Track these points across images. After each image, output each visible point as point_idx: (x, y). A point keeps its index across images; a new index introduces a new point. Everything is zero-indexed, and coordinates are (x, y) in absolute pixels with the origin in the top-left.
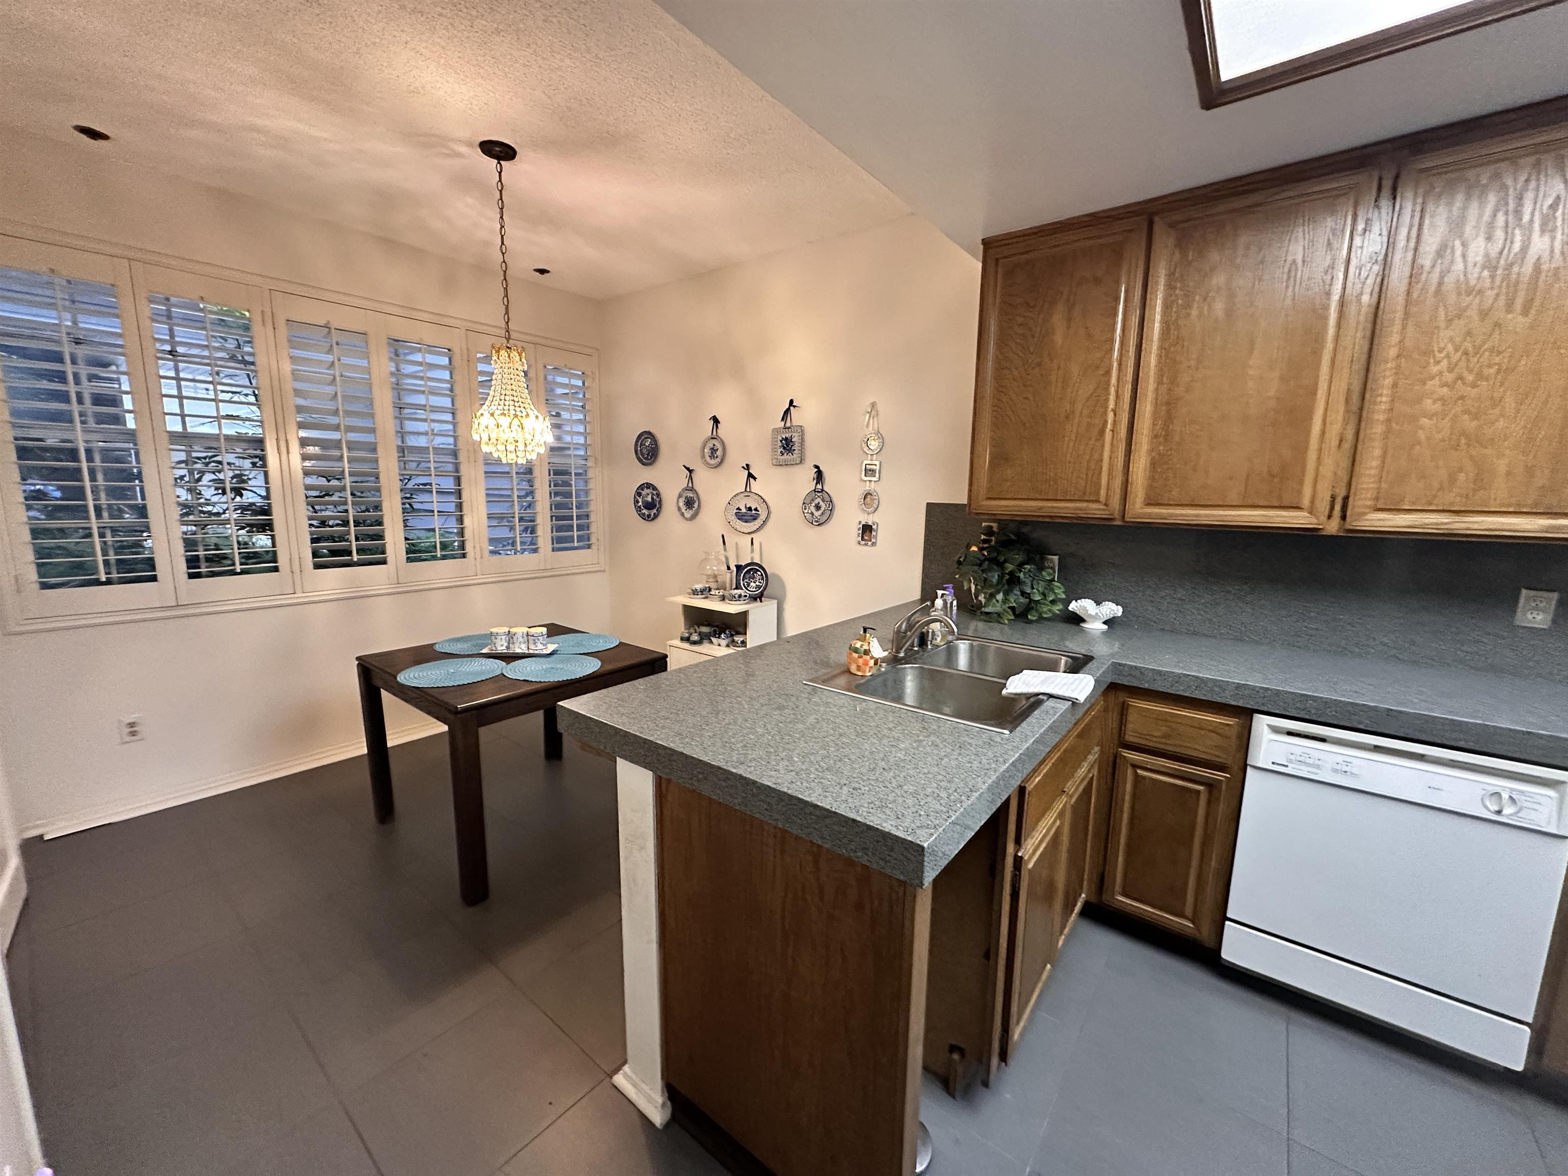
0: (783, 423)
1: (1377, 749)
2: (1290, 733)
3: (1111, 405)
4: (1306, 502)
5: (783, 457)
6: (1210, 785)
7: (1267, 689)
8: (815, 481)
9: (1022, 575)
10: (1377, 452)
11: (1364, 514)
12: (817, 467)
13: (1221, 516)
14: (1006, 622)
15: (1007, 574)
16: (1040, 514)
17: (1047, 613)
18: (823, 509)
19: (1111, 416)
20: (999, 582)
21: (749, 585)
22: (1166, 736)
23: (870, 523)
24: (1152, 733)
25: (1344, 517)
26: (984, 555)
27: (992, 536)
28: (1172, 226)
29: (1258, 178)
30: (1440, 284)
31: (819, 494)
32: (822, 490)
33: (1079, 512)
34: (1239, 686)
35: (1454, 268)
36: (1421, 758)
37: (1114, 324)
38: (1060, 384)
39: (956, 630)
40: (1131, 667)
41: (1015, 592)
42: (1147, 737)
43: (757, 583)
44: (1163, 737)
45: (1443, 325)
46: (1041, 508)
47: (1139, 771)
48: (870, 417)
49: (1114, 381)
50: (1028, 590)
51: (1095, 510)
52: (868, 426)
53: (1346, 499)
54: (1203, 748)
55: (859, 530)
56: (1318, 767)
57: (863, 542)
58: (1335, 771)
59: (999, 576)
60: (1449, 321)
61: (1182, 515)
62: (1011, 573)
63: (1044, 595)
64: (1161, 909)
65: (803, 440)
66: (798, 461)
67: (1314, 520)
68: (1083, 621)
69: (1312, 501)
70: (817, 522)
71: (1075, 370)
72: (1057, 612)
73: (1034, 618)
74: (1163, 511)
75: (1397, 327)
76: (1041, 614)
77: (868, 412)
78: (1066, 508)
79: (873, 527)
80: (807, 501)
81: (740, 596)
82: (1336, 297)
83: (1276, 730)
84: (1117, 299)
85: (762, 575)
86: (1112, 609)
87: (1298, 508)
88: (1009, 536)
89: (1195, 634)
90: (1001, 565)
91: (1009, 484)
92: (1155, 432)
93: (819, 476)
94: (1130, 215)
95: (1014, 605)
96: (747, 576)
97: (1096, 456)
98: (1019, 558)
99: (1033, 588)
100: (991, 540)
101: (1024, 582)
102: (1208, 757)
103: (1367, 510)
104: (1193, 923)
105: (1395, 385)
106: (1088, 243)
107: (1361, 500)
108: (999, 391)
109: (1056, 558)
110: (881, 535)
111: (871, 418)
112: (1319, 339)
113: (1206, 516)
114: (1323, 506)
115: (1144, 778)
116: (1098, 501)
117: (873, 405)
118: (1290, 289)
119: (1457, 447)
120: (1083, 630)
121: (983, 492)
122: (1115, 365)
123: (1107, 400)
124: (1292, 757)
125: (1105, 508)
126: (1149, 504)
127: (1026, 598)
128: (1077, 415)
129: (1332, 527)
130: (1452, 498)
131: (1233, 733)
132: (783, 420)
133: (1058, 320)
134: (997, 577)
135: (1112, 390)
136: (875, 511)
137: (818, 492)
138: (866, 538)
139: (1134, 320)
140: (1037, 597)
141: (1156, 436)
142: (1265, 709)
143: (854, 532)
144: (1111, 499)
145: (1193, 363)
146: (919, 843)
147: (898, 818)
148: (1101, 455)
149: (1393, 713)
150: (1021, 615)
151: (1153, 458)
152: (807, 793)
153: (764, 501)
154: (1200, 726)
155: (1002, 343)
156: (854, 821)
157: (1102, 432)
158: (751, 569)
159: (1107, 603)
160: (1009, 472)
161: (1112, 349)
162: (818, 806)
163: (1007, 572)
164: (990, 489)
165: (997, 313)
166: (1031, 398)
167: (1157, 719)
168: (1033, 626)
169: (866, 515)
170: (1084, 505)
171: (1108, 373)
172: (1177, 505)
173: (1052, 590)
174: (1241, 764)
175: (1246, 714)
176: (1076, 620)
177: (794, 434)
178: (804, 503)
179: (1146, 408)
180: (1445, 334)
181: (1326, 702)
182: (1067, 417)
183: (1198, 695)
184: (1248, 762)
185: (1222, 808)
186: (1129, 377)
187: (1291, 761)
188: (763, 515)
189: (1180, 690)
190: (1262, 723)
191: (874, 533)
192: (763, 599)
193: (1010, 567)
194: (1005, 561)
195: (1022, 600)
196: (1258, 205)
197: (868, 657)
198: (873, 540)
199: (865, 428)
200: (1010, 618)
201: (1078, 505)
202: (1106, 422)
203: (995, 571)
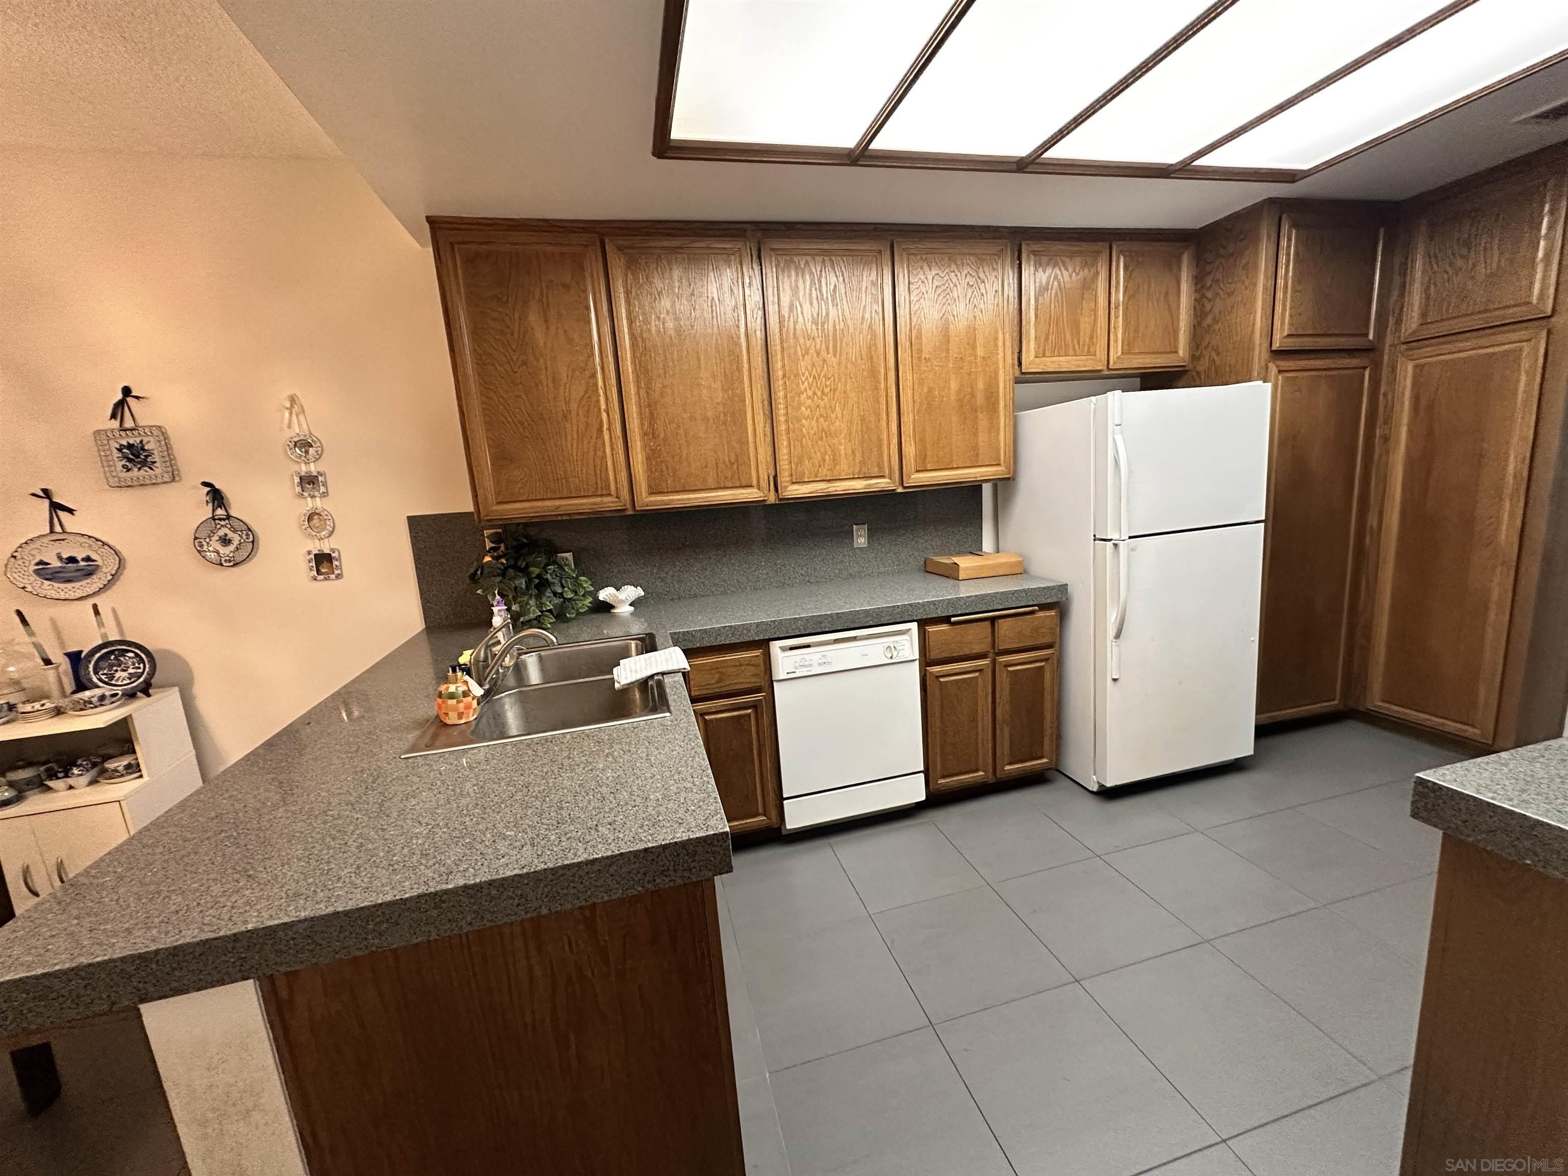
0: (115, 424)
1: (836, 641)
2: (792, 649)
3: (603, 407)
4: (755, 482)
5: (130, 474)
6: (755, 706)
7: (775, 621)
8: (210, 505)
9: (549, 576)
10: (785, 443)
11: (787, 487)
12: (205, 484)
13: (706, 497)
14: (549, 625)
15: (535, 578)
16: (558, 513)
17: (583, 608)
18: (236, 543)
19: (604, 415)
20: (528, 587)
21: (112, 677)
22: (720, 680)
23: (327, 551)
24: (709, 682)
25: (776, 490)
26: (502, 564)
27: (501, 543)
28: (620, 249)
29: (677, 225)
30: (795, 329)
31: (223, 523)
32: (228, 517)
33: (596, 506)
34: (758, 625)
35: (799, 320)
36: (854, 639)
37: (590, 331)
38: (551, 385)
39: (555, 640)
40: (684, 633)
41: (548, 594)
42: (707, 687)
43: (131, 671)
44: (718, 682)
45: (801, 358)
46: (558, 507)
47: (706, 717)
48: (291, 414)
49: (600, 383)
50: (559, 590)
51: (608, 503)
52: (289, 426)
53: (775, 477)
54: (746, 679)
55: (310, 562)
56: (811, 665)
57: (322, 577)
58: (820, 664)
59: (526, 582)
60: (803, 356)
61: (679, 500)
62: (539, 576)
63: (576, 593)
64: (743, 819)
65: (168, 447)
66: (167, 478)
67: (762, 494)
68: (613, 607)
69: (758, 482)
70: (230, 561)
71: (564, 372)
72: (590, 605)
73: (573, 616)
74: (665, 498)
75: (779, 357)
76: (578, 610)
77: (287, 408)
78: (585, 504)
79: (333, 555)
80: (202, 534)
81: (102, 698)
82: (743, 330)
83: (783, 649)
84: (588, 308)
85: (137, 655)
86: (631, 592)
87: (751, 486)
88: (519, 540)
89: (695, 596)
90: (525, 571)
91: (520, 485)
92: (645, 431)
93: (216, 497)
94: (581, 230)
95: (552, 607)
96: (103, 664)
97: (600, 453)
98: (542, 559)
99: (563, 587)
100: (500, 547)
101: (554, 583)
102: (749, 686)
103: (788, 484)
104: (766, 816)
105: (786, 397)
106: (550, 249)
107: (784, 478)
108: (485, 388)
109: (569, 555)
110: (347, 563)
111: (294, 418)
112: (738, 358)
113: (696, 498)
114: (764, 484)
115: (711, 720)
116: (610, 495)
117: (293, 400)
118: (715, 320)
119: (821, 439)
120: (614, 615)
121: (491, 498)
122: (599, 368)
123: (598, 401)
124: (797, 665)
125: (617, 500)
126: (652, 493)
127: (560, 598)
128: (574, 414)
129: (772, 499)
130: (824, 472)
131: (761, 661)
132: (113, 416)
133: (534, 318)
134: (524, 583)
135: (601, 392)
136: (330, 535)
137: (220, 519)
138: (323, 570)
139: (607, 329)
140: (570, 595)
141: (646, 434)
142: (776, 636)
143: (303, 568)
144: (622, 492)
145: (661, 372)
146: (722, 831)
147: (680, 824)
148: (604, 451)
149: (840, 615)
150: (560, 616)
151: (647, 454)
152: (570, 855)
153: (104, 544)
154: (740, 664)
155: (476, 334)
156: (646, 850)
157: (600, 430)
158: (112, 652)
159: (626, 586)
160: (516, 473)
161: (593, 354)
162: (596, 859)
163: (534, 576)
164: (498, 494)
165: (464, 303)
166: (524, 396)
167: (710, 670)
168: (575, 623)
169: (317, 541)
170: (598, 500)
171: (594, 376)
172: (672, 492)
173: (581, 585)
174: (770, 682)
175: (764, 644)
176: (606, 608)
177: (145, 440)
178: (196, 538)
179: (632, 409)
180: (803, 364)
181: (807, 620)
182: (565, 417)
183: (734, 640)
184: (773, 679)
185: (766, 720)
186: (613, 381)
187: (796, 668)
188: (108, 566)
189: (722, 640)
190: (775, 646)
191: (335, 563)
192: (151, 691)
193: (535, 571)
194: (527, 566)
195: (557, 601)
196: (681, 248)
197: (470, 699)
198: (336, 572)
199: (286, 429)
200: (552, 621)
201: (592, 500)
202: (601, 421)
203: (521, 578)
